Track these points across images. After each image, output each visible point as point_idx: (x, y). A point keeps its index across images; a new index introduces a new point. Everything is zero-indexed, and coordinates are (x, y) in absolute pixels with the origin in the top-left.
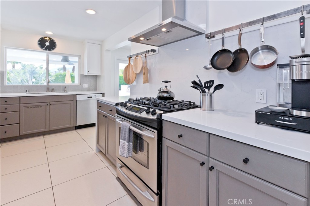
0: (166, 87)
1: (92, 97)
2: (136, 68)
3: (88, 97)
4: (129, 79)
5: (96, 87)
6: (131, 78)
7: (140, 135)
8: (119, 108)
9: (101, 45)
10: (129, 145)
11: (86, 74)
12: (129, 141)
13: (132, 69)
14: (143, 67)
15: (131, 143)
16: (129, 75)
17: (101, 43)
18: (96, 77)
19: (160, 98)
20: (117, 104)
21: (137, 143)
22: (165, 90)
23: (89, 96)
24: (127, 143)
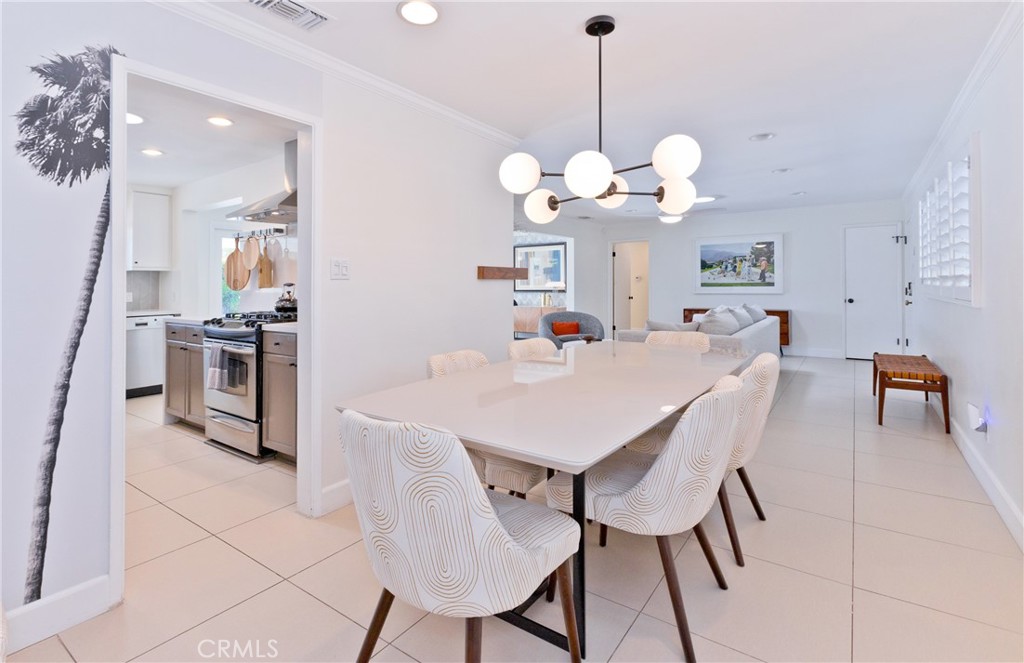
0: (289, 293)
1: (146, 324)
2: (249, 260)
3: (137, 325)
4: (235, 281)
5: (157, 300)
6: (239, 278)
7: (240, 355)
8: (211, 328)
9: (171, 197)
10: (221, 374)
11: (131, 269)
12: (222, 367)
13: (242, 261)
14: (261, 260)
15: (226, 371)
16: (235, 273)
17: (171, 194)
18: (156, 275)
19: (278, 309)
20: (206, 323)
21: (234, 372)
22: (287, 296)
23: (138, 320)
24: (218, 370)
